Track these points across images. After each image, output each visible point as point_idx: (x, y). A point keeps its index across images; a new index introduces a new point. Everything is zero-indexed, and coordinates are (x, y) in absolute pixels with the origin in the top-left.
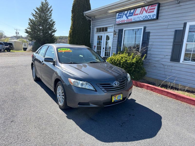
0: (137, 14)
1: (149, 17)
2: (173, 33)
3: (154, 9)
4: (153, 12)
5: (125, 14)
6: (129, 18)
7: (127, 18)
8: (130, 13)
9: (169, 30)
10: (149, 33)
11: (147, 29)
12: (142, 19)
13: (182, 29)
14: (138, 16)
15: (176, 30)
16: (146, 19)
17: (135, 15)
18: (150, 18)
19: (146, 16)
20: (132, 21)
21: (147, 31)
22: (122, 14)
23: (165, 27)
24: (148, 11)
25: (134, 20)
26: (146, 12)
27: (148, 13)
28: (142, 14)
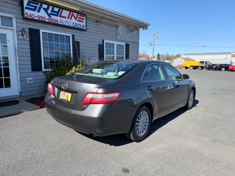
0: (65, 17)
1: (79, 26)
2: (98, 47)
3: (83, 19)
4: (83, 22)
5: (44, 9)
6: (53, 17)
7: (50, 17)
8: (52, 10)
9: (94, 43)
10: (79, 42)
11: (75, 37)
12: (72, 26)
13: (102, 44)
14: (66, 19)
15: (100, 45)
16: (76, 27)
17: (61, 16)
18: (80, 28)
19: (76, 24)
20: (59, 23)
21: (75, 40)
22: (38, 6)
23: (92, 40)
24: (78, 19)
25: (61, 23)
26: (76, 19)
27: (78, 21)
28: (71, 19)
